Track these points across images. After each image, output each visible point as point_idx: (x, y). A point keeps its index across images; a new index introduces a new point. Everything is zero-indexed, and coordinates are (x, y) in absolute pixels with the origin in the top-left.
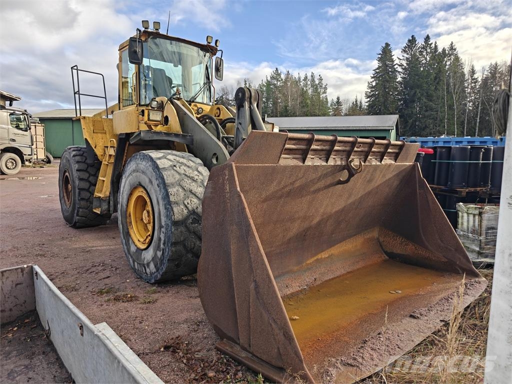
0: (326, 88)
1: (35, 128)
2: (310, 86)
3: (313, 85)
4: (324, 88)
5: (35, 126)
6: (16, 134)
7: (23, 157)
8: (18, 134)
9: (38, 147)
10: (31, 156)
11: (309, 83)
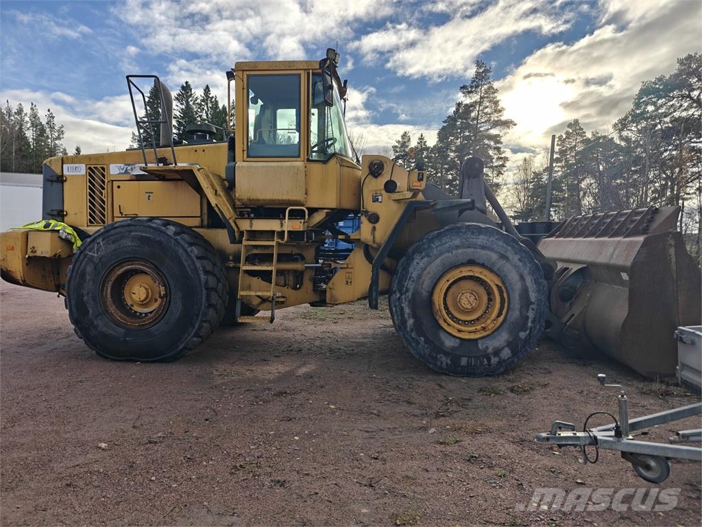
0: (61, 132)
2: (29, 125)
3: (36, 124)
4: (58, 131)
11: (27, 119)
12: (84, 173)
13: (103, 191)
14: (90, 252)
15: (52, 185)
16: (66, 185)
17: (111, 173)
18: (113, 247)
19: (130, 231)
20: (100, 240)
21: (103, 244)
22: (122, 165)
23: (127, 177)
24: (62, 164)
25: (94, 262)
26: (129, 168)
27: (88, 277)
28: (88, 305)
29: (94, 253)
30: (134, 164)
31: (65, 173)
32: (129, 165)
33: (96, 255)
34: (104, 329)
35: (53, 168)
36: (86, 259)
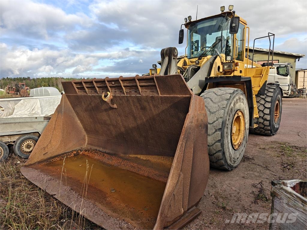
1: (304, 73)
5: (304, 72)
6: (279, 78)
7: (282, 91)
8: (281, 78)
9: (304, 85)
10: (288, 91)
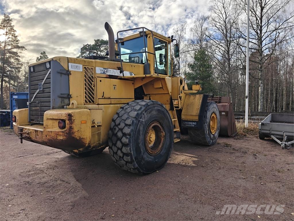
12: (82, 71)
13: (92, 83)
14: (141, 119)
15: (61, 76)
16: (71, 77)
17: (97, 72)
18: (149, 115)
19: (154, 107)
20: (144, 112)
21: (146, 114)
22: (102, 69)
23: (104, 76)
24: (68, 62)
25: (143, 124)
26: (105, 70)
27: (141, 133)
28: (141, 148)
29: (143, 119)
30: (107, 69)
31: (70, 69)
32: (105, 69)
33: (144, 120)
34: (147, 159)
35: (62, 64)
36: (139, 123)
